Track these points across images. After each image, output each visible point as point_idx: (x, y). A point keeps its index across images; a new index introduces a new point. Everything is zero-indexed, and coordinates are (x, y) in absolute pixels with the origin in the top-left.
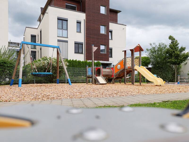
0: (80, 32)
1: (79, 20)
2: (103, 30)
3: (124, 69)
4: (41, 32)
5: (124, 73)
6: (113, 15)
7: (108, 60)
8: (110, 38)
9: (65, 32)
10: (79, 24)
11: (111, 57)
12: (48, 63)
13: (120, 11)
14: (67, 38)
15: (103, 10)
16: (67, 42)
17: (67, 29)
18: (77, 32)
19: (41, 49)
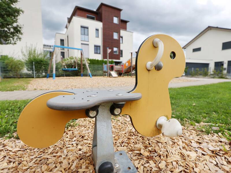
0: (98, 37)
1: (98, 28)
2: (115, 36)
3: (131, 66)
4: (68, 37)
5: (131, 69)
6: (123, 24)
7: (119, 59)
8: (121, 42)
9: (86, 37)
10: (97, 31)
11: (122, 57)
12: (74, 62)
13: (129, 22)
14: (88, 41)
15: (116, 20)
16: (88, 45)
17: (88, 35)
18: (96, 37)
19: (68, 50)
